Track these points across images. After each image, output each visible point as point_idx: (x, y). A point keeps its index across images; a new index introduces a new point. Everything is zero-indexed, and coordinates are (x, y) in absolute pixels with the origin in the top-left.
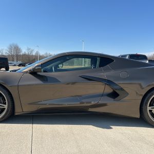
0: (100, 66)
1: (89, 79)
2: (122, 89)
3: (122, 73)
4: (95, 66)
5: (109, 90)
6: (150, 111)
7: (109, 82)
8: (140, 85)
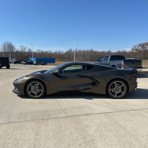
0: (88, 69)
1: (82, 77)
2: (97, 81)
3: (97, 74)
4: (85, 69)
5: (91, 81)
6: (111, 91)
7: (91, 78)
8: (106, 79)
